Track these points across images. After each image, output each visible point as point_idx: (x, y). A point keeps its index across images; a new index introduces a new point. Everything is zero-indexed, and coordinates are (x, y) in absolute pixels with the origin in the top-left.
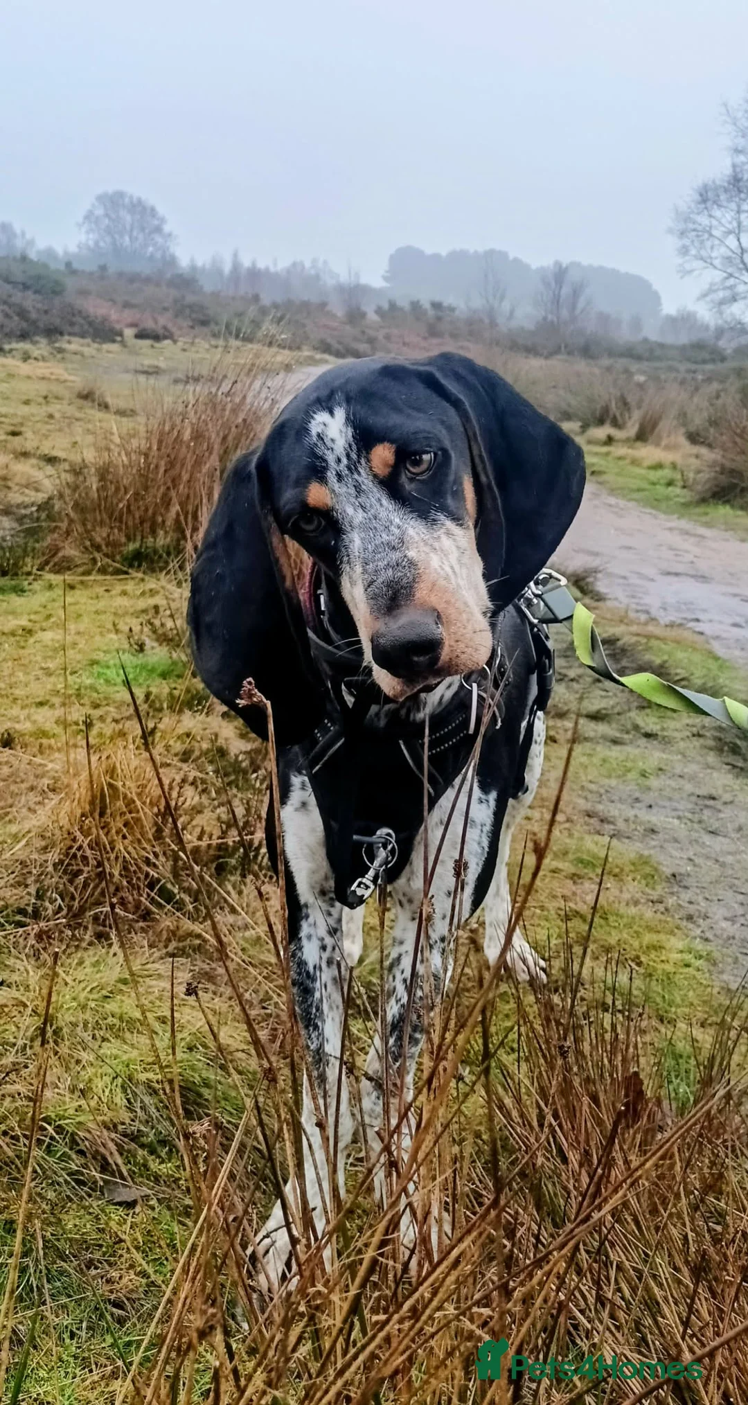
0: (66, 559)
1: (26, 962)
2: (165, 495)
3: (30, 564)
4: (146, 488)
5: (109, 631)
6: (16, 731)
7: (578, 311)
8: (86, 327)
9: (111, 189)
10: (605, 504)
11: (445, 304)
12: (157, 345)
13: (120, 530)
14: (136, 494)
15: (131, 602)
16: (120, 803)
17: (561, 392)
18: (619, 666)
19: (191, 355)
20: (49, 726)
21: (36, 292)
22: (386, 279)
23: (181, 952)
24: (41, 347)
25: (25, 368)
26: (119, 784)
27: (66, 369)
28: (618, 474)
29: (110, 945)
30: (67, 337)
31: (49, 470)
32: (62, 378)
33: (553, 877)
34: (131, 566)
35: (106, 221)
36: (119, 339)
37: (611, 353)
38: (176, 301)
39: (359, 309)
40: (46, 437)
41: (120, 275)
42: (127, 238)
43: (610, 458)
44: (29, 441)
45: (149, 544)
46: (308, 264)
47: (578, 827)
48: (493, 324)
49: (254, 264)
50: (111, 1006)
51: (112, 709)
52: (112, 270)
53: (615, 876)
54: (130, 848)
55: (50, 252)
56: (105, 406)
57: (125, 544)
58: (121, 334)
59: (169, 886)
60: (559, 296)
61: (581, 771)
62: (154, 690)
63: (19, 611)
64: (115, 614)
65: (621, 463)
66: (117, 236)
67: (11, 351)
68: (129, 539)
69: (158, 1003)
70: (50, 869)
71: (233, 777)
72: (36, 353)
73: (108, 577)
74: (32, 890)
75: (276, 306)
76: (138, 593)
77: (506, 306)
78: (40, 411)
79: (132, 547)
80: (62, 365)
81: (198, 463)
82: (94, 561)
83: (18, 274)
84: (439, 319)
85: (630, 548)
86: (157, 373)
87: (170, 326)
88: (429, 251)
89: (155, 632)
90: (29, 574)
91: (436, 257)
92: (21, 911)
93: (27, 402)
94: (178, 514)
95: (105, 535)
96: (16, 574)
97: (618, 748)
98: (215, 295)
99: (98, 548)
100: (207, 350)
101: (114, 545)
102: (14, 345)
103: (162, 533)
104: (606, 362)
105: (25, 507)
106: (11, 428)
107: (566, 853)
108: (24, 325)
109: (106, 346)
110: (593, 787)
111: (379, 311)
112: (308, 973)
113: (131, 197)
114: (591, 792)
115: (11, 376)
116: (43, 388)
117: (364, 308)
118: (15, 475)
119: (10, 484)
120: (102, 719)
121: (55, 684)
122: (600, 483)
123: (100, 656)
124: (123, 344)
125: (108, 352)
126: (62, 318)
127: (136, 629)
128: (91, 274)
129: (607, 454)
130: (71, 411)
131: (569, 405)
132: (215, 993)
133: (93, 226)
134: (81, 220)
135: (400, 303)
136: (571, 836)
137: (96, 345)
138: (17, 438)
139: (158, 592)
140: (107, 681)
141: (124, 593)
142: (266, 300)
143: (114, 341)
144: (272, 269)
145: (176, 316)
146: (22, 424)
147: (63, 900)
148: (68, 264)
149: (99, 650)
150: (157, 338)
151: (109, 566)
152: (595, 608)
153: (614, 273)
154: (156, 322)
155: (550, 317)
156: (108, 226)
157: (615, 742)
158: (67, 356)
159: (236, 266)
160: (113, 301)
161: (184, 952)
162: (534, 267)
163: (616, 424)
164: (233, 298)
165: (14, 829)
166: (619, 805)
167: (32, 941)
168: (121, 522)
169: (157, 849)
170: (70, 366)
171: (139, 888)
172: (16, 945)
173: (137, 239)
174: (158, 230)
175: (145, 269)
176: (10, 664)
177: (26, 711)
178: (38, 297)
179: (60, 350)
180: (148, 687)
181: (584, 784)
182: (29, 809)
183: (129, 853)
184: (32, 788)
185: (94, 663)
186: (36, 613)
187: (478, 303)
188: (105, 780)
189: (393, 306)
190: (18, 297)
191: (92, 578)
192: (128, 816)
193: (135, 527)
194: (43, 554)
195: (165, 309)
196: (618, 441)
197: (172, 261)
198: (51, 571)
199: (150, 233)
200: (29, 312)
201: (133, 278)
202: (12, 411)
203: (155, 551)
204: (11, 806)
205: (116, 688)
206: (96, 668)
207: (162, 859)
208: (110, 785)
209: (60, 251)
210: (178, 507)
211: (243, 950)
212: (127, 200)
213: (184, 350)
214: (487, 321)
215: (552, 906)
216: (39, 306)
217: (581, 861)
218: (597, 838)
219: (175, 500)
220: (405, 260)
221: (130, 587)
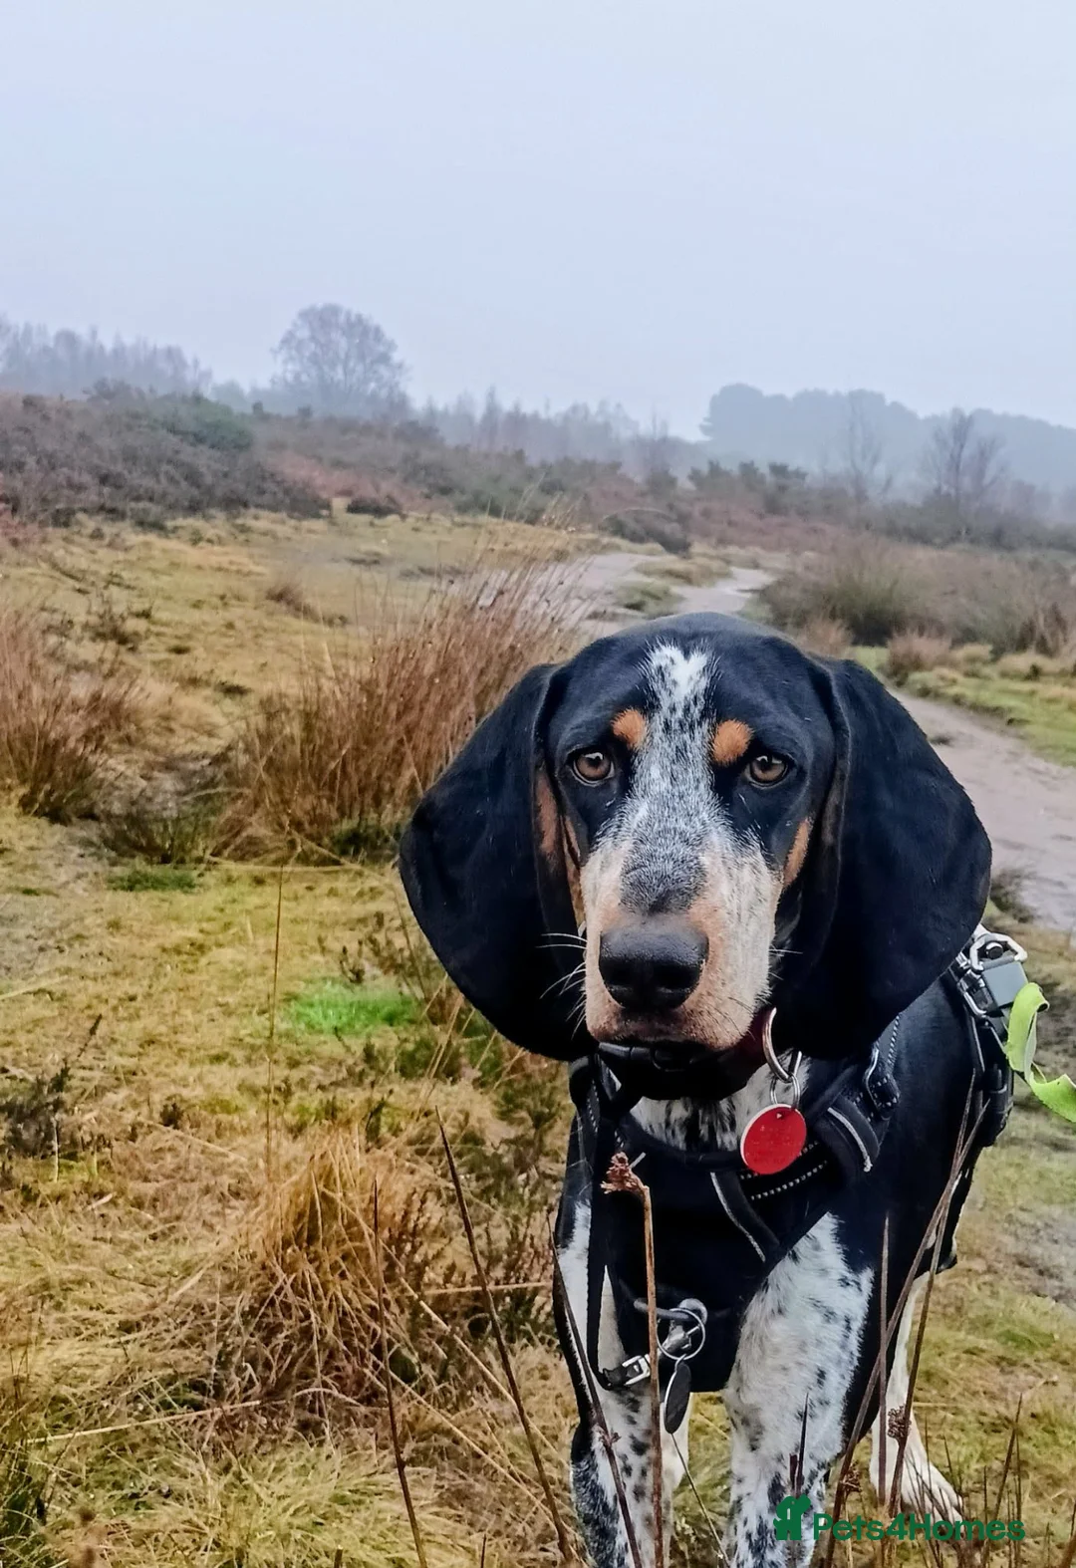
0: (252, 841)
1: (202, 1464)
2: (396, 751)
3: (202, 847)
4: (369, 742)
5: (312, 950)
6: (183, 1101)
7: (987, 480)
8: (280, 495)
9: (320, 301)
10: (1030, 769)
11: (792, 468)
12: (377, 521)
13: (331, 800)
14: (356, 748)
15: (345, 907)
16: (338, 1226)
17: (963, 601)
18: (1059, 1026)
19: (426, 537)
20: (229, 1093)
21: (213, 447)
22: (705, 430)
23: (421, 1458)
24: (216, 525)
25: (193, 555)
26: (338, 1196)
27: (251, 556)
28: (1048, 725)
29: (321, 1443)
30: (252, 511)
31: (228, 704)
32: (245, 570)
33: (972, 1362)
34: (344, 853)
35: (312, 346)
36: (324, 512)
37: (1035, 542)
38: (406, 459)
39: (666, 472)
40: (224, 655)
41: (330, 421)
42: (340, 370)
43: (1036, 699)
44: (199, 662)
45: (371, 822)
46: (593, 408)
47: (1006, 1282)
48: (861, 496)
49: (517, 407)
50: (325, 1539)
51: (315, 1068)
52: (317, 415)
53: (1064, 1363)
54: (350, 1294)
55: (232, 389)
56: (307, 612)
57: (336, 822)
58: (328, 506)
59: (405, 1352)
60: (959, 456)
61: (1007, 1191)
62: (377, 1043)
63: (186, 915)
64: (321, 924)
65: (1053, 707)
66: (326, 368)
67: (176, 529)
68: (342, 814)
69: (391, 1537)
70: (237, 1321)
71: (491, 1181)
72: (210, 532)
73: (312, 869)
74: (213, 1352)
75: (545, 467)
76: (354, 893)
77: (880, 471)
78: (214, 618)
79: (346, 825)
80: (245, 550)
81: (445, 707)
82: (292, 844)
83: (187, 418)
84: (782, 489)
85: (1069, 839)
86: (376, 562)
87: (396, 494)
88: (768, 390)
89: (377, 953)
90: (200, 860)
91: (780, 399)
92: (197, 1386)
93: (197, 605)
94: (413, 780)
95: (308, 807)
96: (182, 861)
97: (1060, 1156)
98: (461, 450)
99: (297, 825)
100: (450, 530)
101: (318, 819)
102: (180, 521)
103: (389, 806)
104: (1028, 555)
105: (197, 759)
106: (175, 643)
107: (989, 1324)
108: (195, 492)
109: (307, 524)
110: (1024, 1217)
111: (695, 476)
112: (605, 1505)
113: (348, 314)
114: (1023, 1225)
115: (174, 565)
116: (219, 583)
117: (673, 472)
118: (180, 712)
119: (173, 725)
120: (303, 1084)
121: (236, 1029)
122: (1022, 738)
123: (300, 988)
124: (331, 520)
125: (310, 531)
126: (248, 485)
127: (353, 947)
128: (289, 420)
129: (1033, 693)
130: (257, 617)
131: (975, 620)
132: (471, 1524)
133: (294, 352)
134: (276, 344)
135: (725, 465)
136: (994, 1295)
137: (293, 522)
138: (184, 658)
139: (381, 893)
140: (310, 1026)
141: (332, 893)
142: (533, 459)
143: (318, 516)
144: (543, 415)
145: (405, 480)
146: (189, 637)
147: (255, 1370)
148: (257, 407)
149: (299, 978)
150: (379, 511)
151: (313, 852)
152: (1020, 933)
153: (1041, 425)
154: (377, 489)
155: (945, 488)
156: (315, 354)
157: (1058, 1146)
158: (254, 537)
159: (492, 410)
160: (320, 459)
161: (426, 1456)
162: (921, 415)
163: (1045, 649)
164: (487, 456)
165: (184, 1254)
166: (1066, 1249)
167: (210, 1433)
168: (332, 788)
169: (388, 1296)
170: (256, 551)
171: (363, 1355)
172: (187, 1438)
173: (354, 371)
174: (384, 359)
175: (365, 414)
176: (173, 996)
177: (197, 1070)
178: (217, 454)
179: (244, 529)
180: (369, 1036)
181: (1013, 1211)
182: (204, 1223)
183: (349, 1302)
184: (207, 1190)
185: (291, 997)
186: (210, 920)
187: (838, 465)
188: (318, 1188)
189: (715, 469)
190: (187, 453)
191: (288, 869)
192: (349, 1245)
193: (353, 799)
194: (221, 832)
195: (392, 471)
196: (1048, 674)
197: (400, 404)
198: (233, 857)
199: (372, 363)
200: (201, 475)
201: (347, 427)
202: (177, 618)
203: (379, 833)
204: (178, 1218)
205: (322, 1038)
206: (294, 1007)
207: (394, 1308)
208: (323, 1196)
209: (246, 388)
210: (413, 771)
211: (512, 1456)
212: (342, 318)
213: (416, 530)
214: (851, 492)
215: (969, 1406)
216: (217, 466)
217: (1011, 1337)
218: (1036, 1300)
219: (409, 758)
220: (734, 404)
221: (341, 883)
